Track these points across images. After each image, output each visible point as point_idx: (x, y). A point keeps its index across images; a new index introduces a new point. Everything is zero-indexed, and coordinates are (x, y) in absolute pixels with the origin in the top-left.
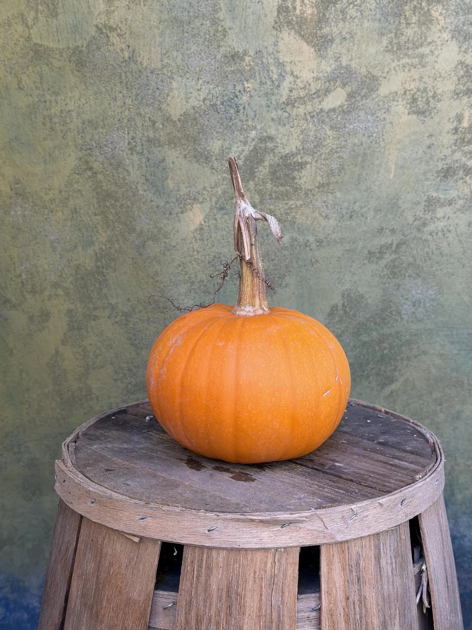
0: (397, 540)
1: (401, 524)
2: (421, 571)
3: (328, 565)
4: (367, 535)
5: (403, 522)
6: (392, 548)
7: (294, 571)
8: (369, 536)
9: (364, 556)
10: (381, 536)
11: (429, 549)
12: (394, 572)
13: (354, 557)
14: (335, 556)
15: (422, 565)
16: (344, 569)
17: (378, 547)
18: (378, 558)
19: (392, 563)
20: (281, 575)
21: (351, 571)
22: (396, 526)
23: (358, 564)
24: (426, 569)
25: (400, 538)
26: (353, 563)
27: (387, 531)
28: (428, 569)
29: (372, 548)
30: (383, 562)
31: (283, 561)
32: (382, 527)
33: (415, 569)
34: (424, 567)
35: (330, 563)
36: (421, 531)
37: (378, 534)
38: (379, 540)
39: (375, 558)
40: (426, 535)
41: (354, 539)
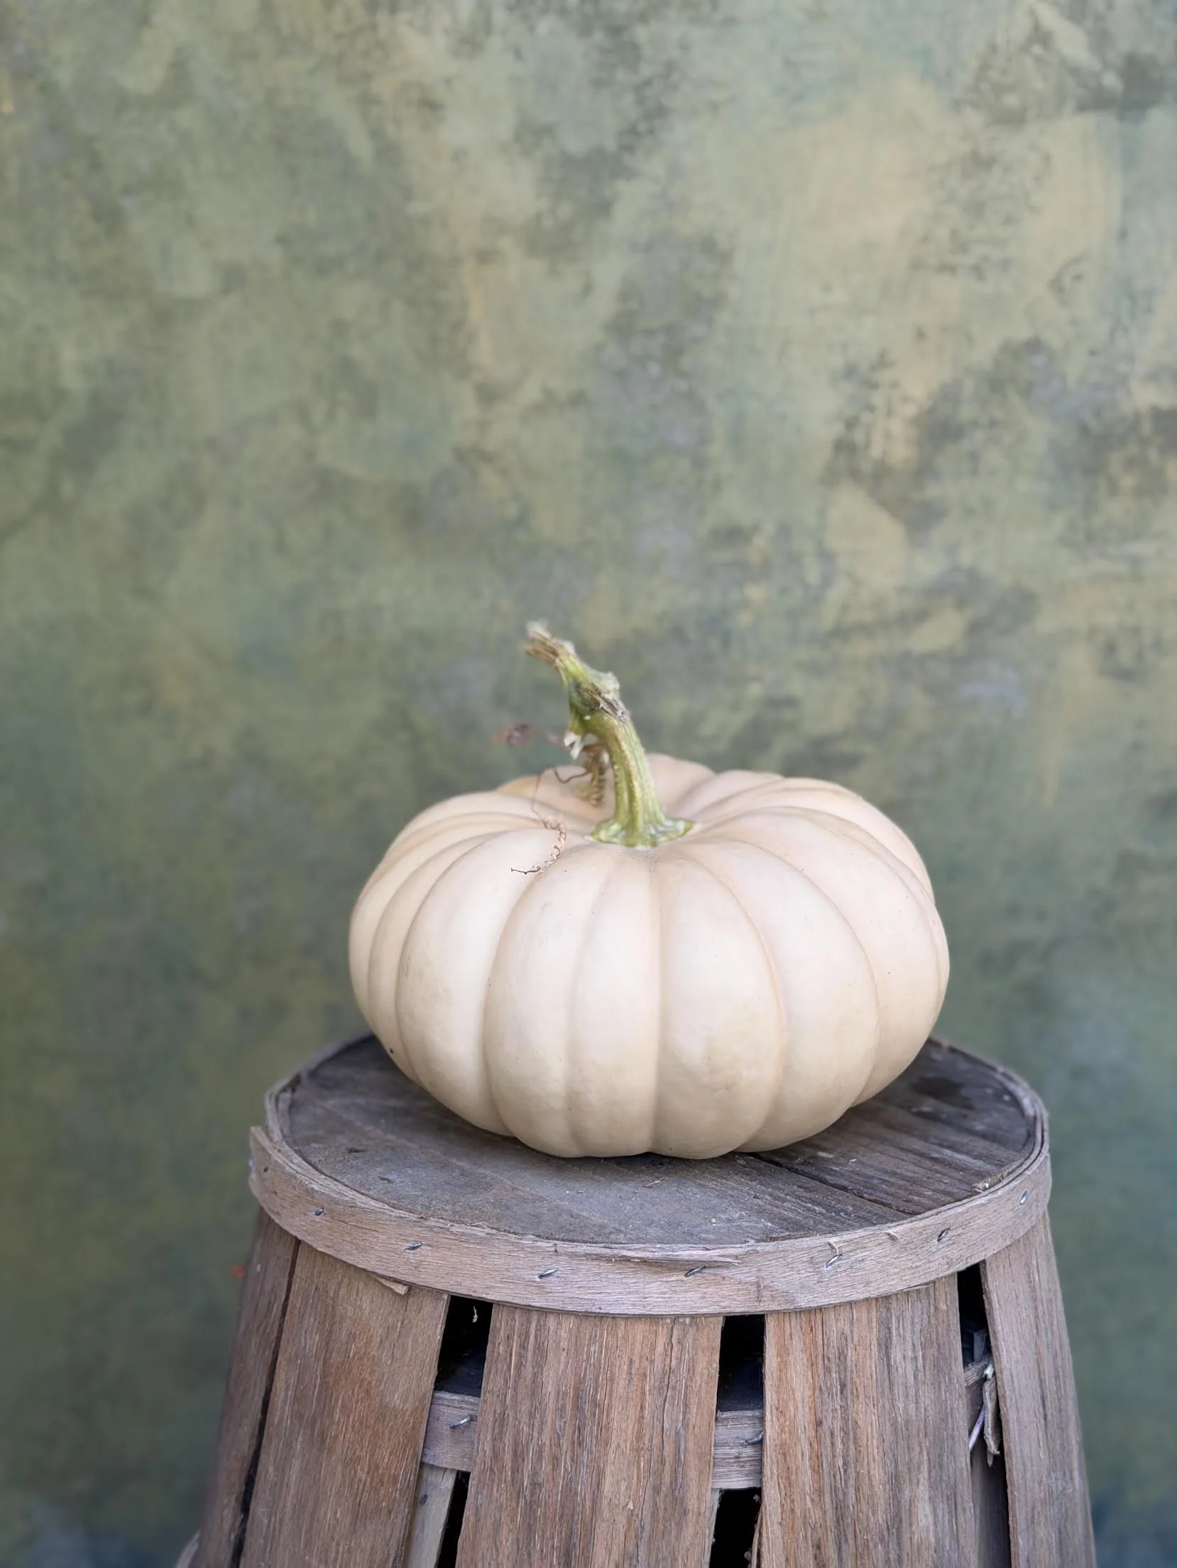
0: (929, 1311)
1: (939, 1280)
2: (985, 1379)
3: (779, 1355)
4: (861, 1297)
5: (941, 1275)
6: (918, 1327)
7: (710, 1363)
8: (867, 1300)
9: (856, 1339)
10: (894, 1302)
11: (1000, 1336)
12: (921, 1377)
13: (835, 1342)
14: (796, 1338)
15: (986, 1367)
16: (812, 1365)
17: (885, 1325)
18: (885, 1346)
19: (916, 1358)
20: (684, 1368)
21: (828, 1370)
22: (927, 1284)
23: (842, 1355)
24: (994, 1374)
25: (936, 1308)
26: (833, 1353)
27: (908, 1293)
28: (998, 1375)
29: (874, 1324)
30: (896, 1355)
31: (689, 1342)
32: (895, 1284)
33: (969, 1373)
34: (989, 1372)
35: (783, 1351)
36: (984, 1297)
37: (887, 1298)
38: (888, 1309)
39: (879, 1345)
40: (997, 1307)
41: (835, 1306)
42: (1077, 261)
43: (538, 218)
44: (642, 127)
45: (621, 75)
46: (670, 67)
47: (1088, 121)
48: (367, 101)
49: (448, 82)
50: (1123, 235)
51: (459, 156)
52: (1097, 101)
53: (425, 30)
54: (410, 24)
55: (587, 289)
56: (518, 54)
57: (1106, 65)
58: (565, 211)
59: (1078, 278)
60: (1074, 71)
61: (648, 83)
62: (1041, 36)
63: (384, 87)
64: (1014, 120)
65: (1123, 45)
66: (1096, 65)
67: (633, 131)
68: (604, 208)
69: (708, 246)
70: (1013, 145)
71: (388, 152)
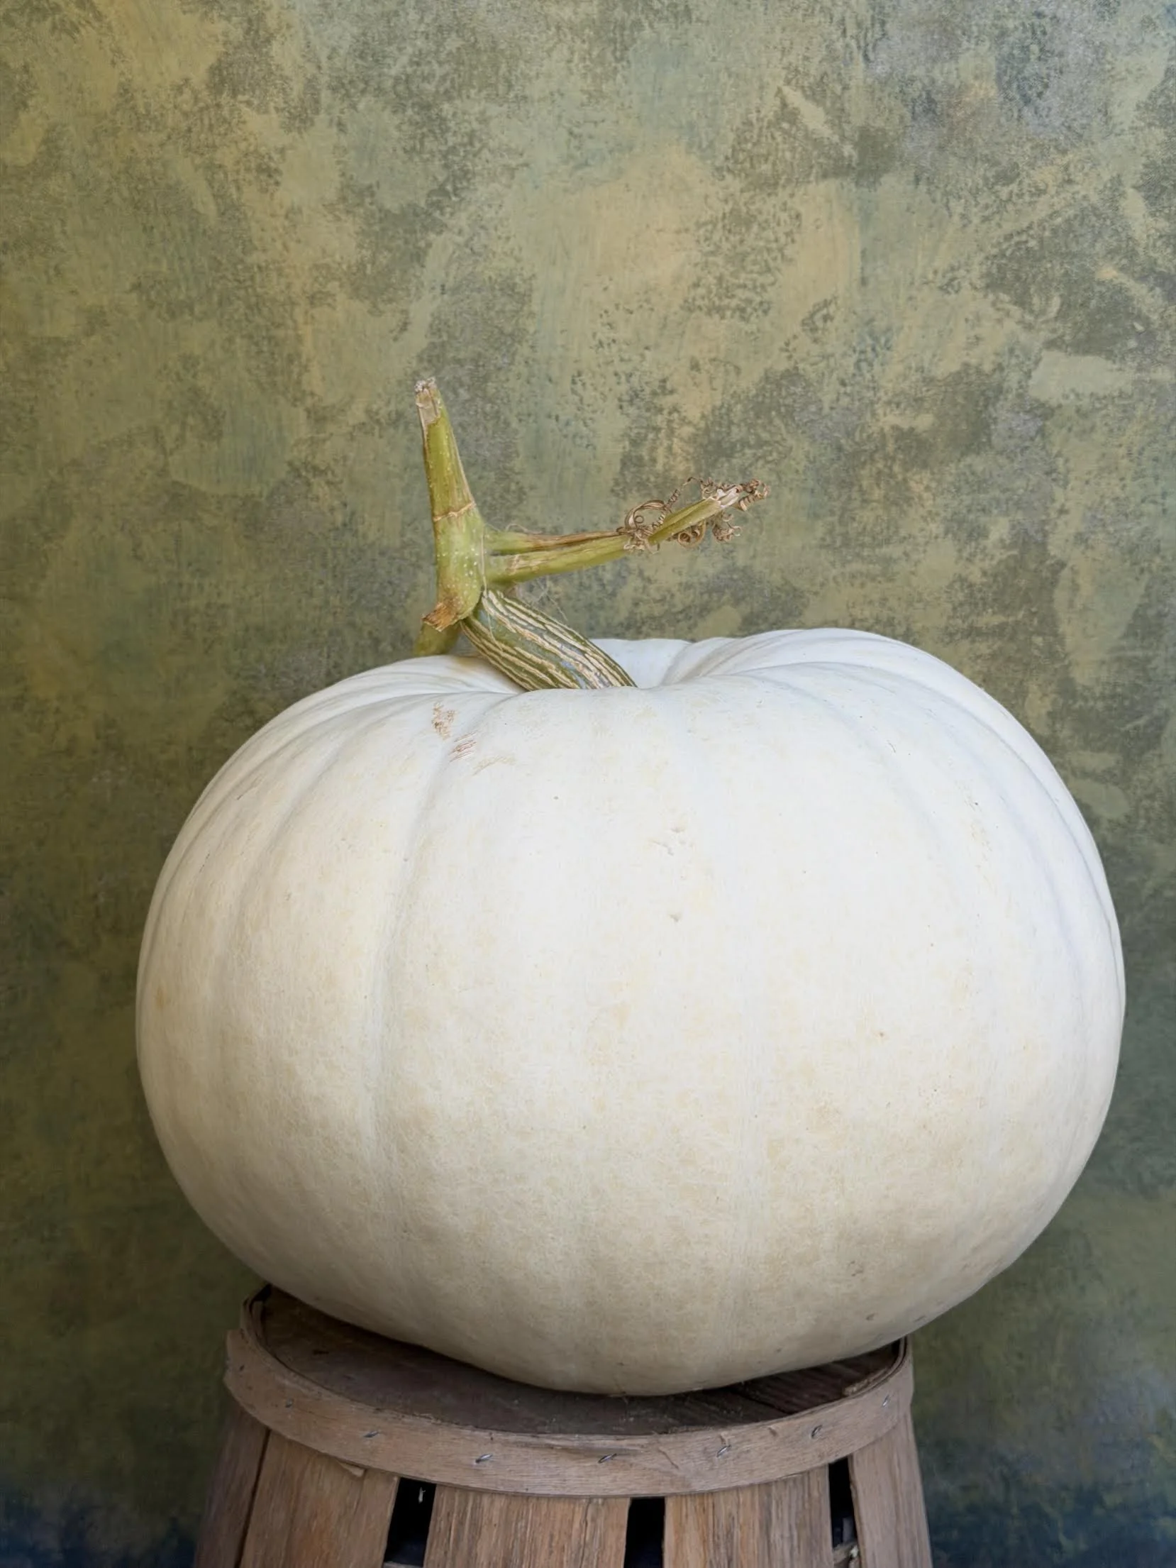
0: (803, 1497)
1: (812, 1470)
2: (849, 1559)
3: (676, 1532)
4: (747, 1483)
5: (815, 1465)
6: (794, 1510)
7: (618, 1538)
8: (751, 1486)
9: (741, 1520)
10: (774, 1488)
11: (865, 1521)
12: (796, 1553)
13: (723, 1521)
14: (690, 1518)
15: (852, 1548)
16: (705, 1542)
17: (766, 1509)
18: (766, 1527)
19: (791, 1537)
20: (596, 1544)
21: (717, 1546)
22: (801, 1473)
23: (729, 1534)
24: (859, 1554)
25: (810, 1495)
26: (722, 1532)
27: (785, 1481)
28: (862, 1554)
29: (757, 1507)
30: (775, 1534)
31: (600, 1521)
32: (774, 1473)
33: (837, 1553)
34: (854, 1552)
35: (680, 1529)
36: (852, 1487)
37: (768, 1484)
38: (769, 1495)
39: (761, 1528)
40: (861, 1495)
41: (724, 1491)
42: (826, 304)
43: (361, 265)
44: (449, 188)
45: (429, 144)
46: (472, 135)
47: (831, 185)
48: (212, 168)
49: (282, 151)
50: (864, 282)
51: (292, 213)
52: (839, 169)
53: (262, 109)
54: (249, 103)
55: (404, 327)
56: (341, 126)
57: (843, 138)
58: (384, 258)
59: (826, 318)
60: (817, 143)
61: (453, 150)
62: (787, 114)
63: (226, 156)
64: (769, 185)
65: (858, 121)
66: (836, 139)
67: (442, 190)
68: (418, 256)
69: (509, 288)
70: (768, 205)
71: (230, 210)
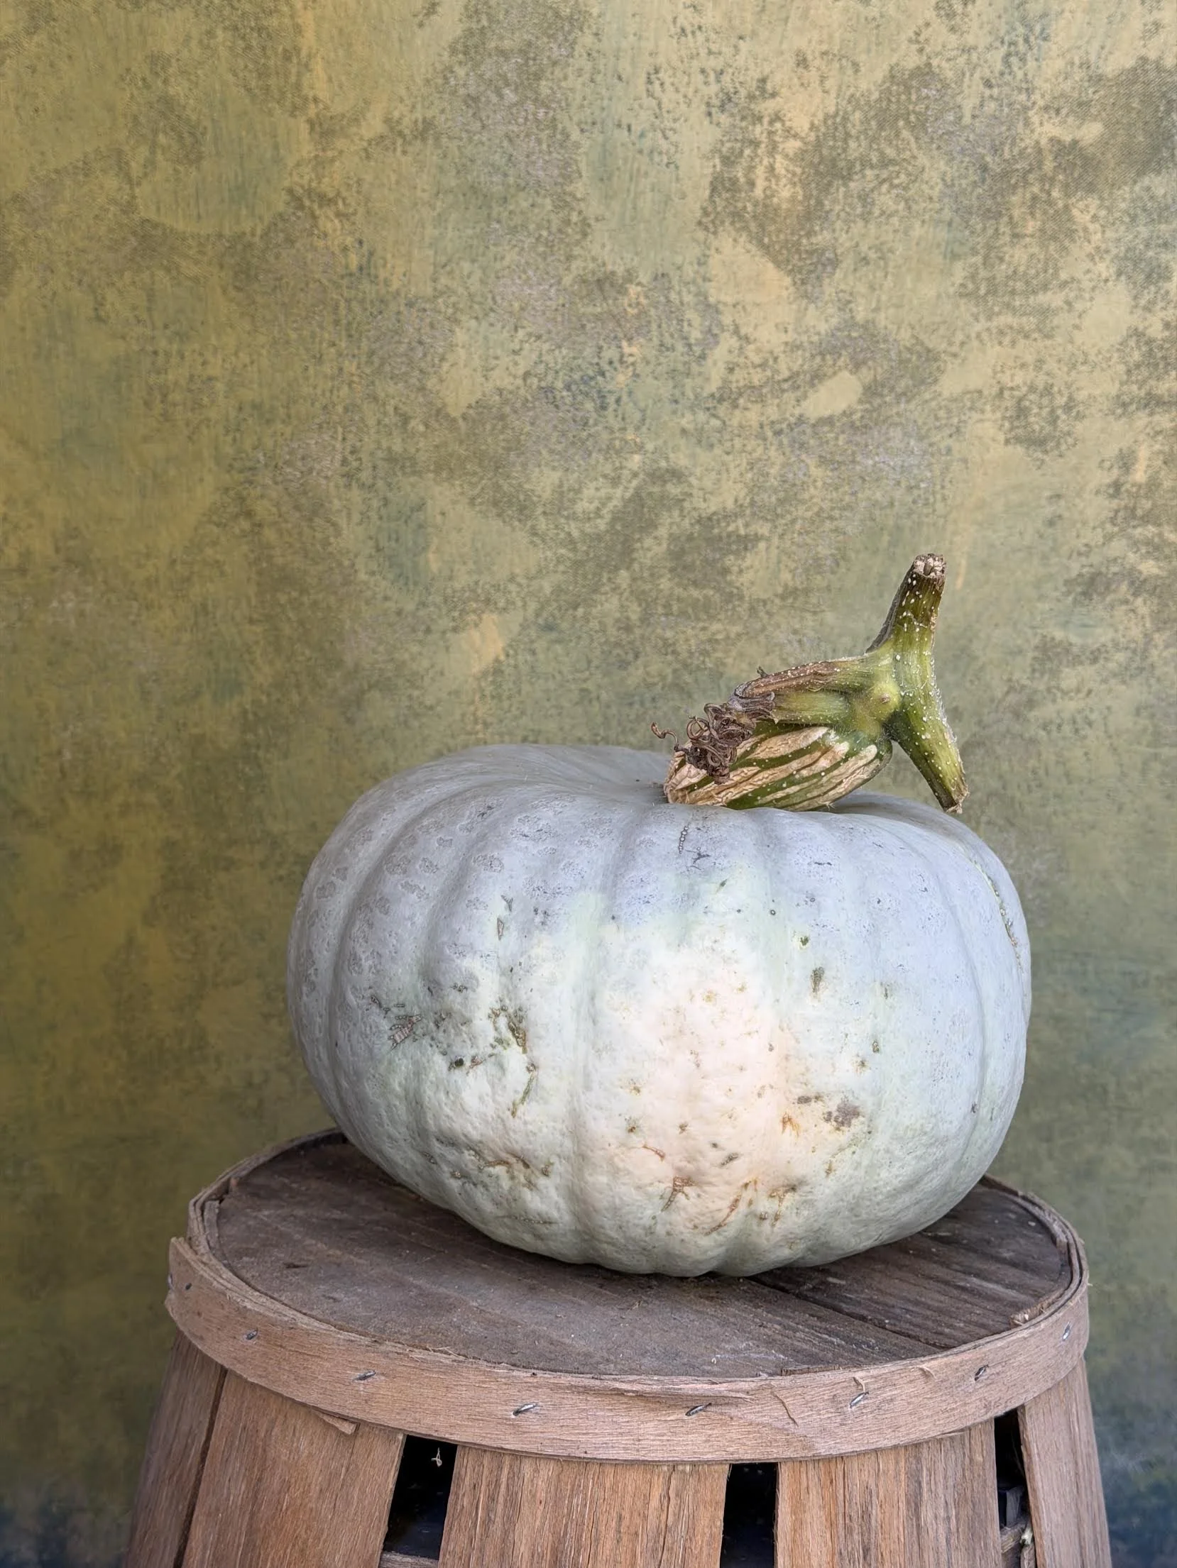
0: (963, 1463)
1: (975, 1425)
2: (1021, 1546)
3: (794, 1512)
4: (890, 1444)
5: (979, 1420)
6: (951, 1483)
7: (713, 1520)
8: (895, 1447)
9: (881, 1494)
10: (925, 1451)
11: (1040, 1494)
12: (954, 1541)
13: (857, 1499)
14: (813, 1492)
15: (1023, 1531)
16: (832, 1525)
17: (915, 1478)
18: (915, 1504)
19: (948, 1518)
20: (682, 1528)
21: (849, 1530)
22: (962, 1430)
23: (866, 1514)
24: (1033, 1539)
25: (971, 1460)
26: (855, 1511)
27: (940, 1441)
28: (1037, 1539)
29: (903, 1477)
30: (927, 1514)
31: (688, 1497)
32: (927, 1429)
33: (1005, 1538)
34: (1027, 1536)
35: (799, 1508)
36: (1023, 1448)
37: (917, 1445)
38: (918, 1460)
39: (908, 1503)
40: (1036, 1459)
41: (859, 1454)
